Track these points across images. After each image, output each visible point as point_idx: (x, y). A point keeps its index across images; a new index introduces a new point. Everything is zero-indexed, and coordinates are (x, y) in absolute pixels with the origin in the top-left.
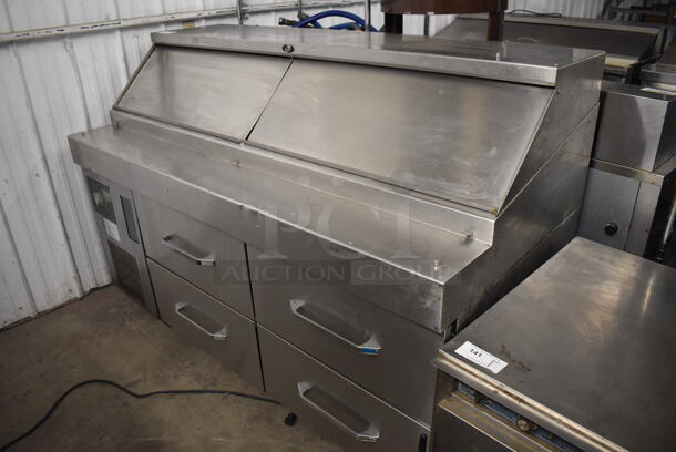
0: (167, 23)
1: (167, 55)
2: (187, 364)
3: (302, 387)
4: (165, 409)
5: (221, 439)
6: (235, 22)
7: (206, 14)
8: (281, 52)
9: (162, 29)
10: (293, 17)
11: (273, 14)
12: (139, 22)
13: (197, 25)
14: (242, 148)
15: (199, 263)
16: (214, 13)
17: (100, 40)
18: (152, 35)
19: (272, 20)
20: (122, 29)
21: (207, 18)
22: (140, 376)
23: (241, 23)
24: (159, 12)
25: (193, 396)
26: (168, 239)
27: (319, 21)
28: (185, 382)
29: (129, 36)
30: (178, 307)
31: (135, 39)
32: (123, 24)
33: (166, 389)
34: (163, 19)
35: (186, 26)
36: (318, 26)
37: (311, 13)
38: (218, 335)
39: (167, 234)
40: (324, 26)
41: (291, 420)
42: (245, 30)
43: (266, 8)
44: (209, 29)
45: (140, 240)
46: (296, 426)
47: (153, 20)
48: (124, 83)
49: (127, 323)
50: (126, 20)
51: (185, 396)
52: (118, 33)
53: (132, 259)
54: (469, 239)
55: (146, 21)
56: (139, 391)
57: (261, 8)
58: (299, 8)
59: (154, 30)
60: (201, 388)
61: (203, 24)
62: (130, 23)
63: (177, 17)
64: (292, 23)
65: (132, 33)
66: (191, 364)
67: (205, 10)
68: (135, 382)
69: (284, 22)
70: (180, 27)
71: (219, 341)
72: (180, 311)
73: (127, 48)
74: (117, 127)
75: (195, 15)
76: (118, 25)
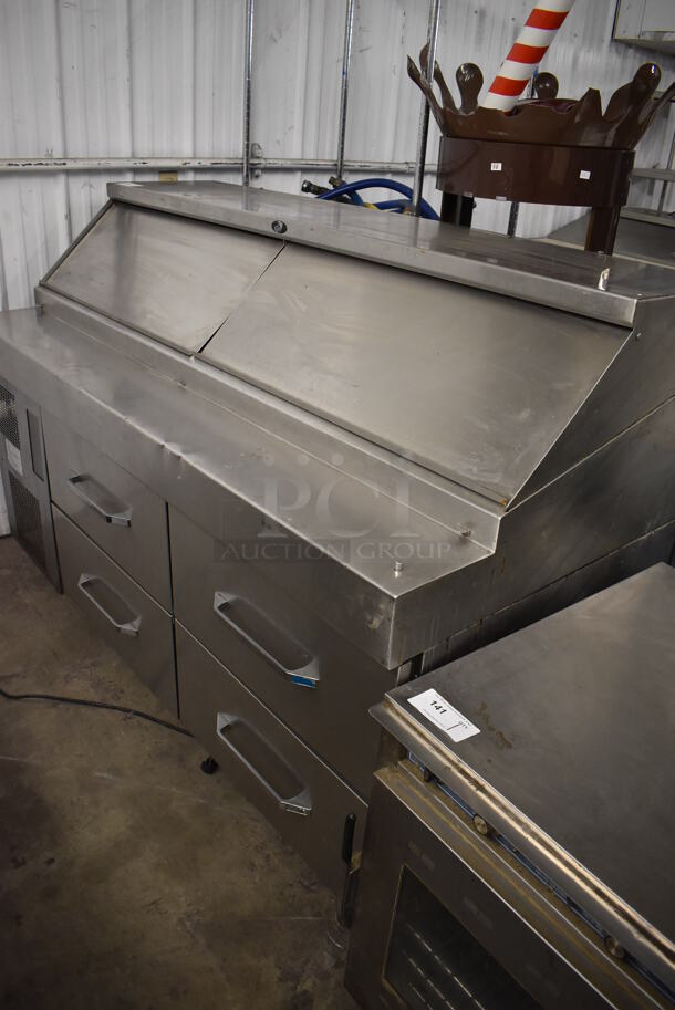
0: (136, 171)
1: (130, 218)
2: (88, 662)
3: (222, 720)
4: (41, 721)
5: (105, 775)
6: (238, 180)
7: (195, 163)
8: (268, 229)
10: (323, 181)
11: (299, 174)
12: (94, 164)
13: (181, 178)
14: (192, 364)
15: (109, 520)
16: (207, 163)
17: (34, 185)
18: (108, 184)
19: (292, 185)
20: (69, 172)
21: (197, 170)
22: (18, 669)
23: (246, 183)
24: (125, 151)
25: (84, 710)
26: (76, 480)
27: (358, 192)
28: (78, 688)
29: (78, 184)
30: (83, 579)
31: (87, 188)
32: (70, 165)
33: (50, 694)
34: (130, 164)
35: (165, 178)
36: (357, 201)
37: (350, 179)
38: (126, 627)
39: (79, 473)
40: (365, 200)
41: (210, 767)
42: (251, 195)
43: (288, 164)
44: (198, 186)
45: (45, 479)
46: (218, 775)
47: (114, 164)
48: (63, 247)
49: (20, 592)
50: (75, 160)
51: (73, 707)
52: (62, 178)
53: (35, 501)
54: (464, 540)
55: (104, 164)
56: (11, 690)
57: (279, 164)
59: (114, 179)
60: (97, 699)
61: (190, 177)
62: (80, 165)
63: (152, 164)
64: (319, 191)
65: (83, 180)
66: (93, 664)
67: (194, 158)
68: (12, 676)
69: (308, 188)
70: (155, 178)
71: (127, 636)
72: (84, 585)
73: (73, 199)
74: (41, 311)
75: (178, 164)
76: (63, 167)
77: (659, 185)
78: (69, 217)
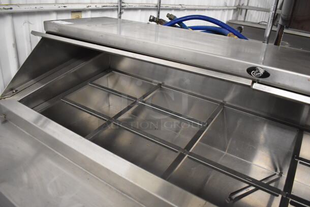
0: (58, 12)
7: (93, 7)
9: (53, 17)
13: (83, 16)
16: (100, 6)
18: (45, 23)
19: (142, 17)
20: (14, 14)
21: (93, 10)
23: (120, 17)
32: (15, 9)
34: (56, 8)
35: (74, 16)
36: (183, 26)
40: (187, 26)
44: (93, 20)
47: (46, 8)
50: (18, 5)
52: (9, 18)
55: (39, 8)
57: (134, 6)
58: (158, 8)
61: (89, 15)
62: (23, 9)
63: (69, 7)
64: (159, 21)
67: (92, 3)
70: (69, 16)
73: (18, 33)
75: (84, 7)
76: (10, 11)
77: (244, 11)
78: (15, 45)
